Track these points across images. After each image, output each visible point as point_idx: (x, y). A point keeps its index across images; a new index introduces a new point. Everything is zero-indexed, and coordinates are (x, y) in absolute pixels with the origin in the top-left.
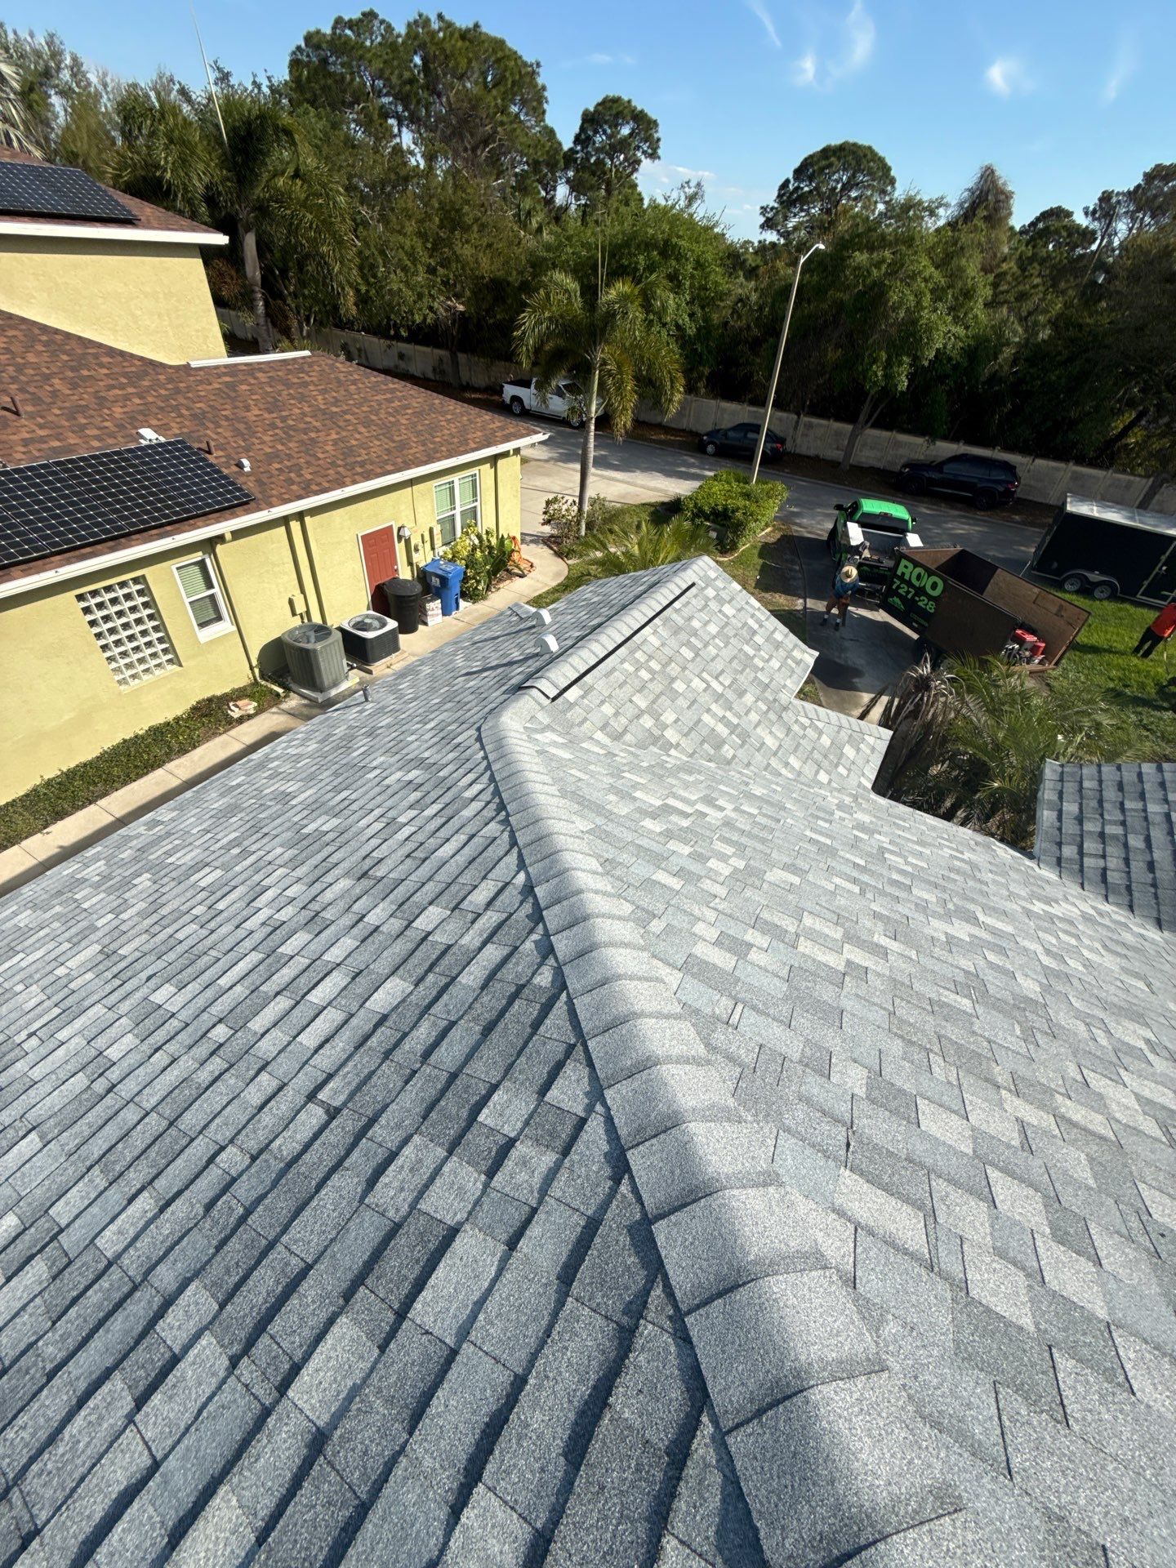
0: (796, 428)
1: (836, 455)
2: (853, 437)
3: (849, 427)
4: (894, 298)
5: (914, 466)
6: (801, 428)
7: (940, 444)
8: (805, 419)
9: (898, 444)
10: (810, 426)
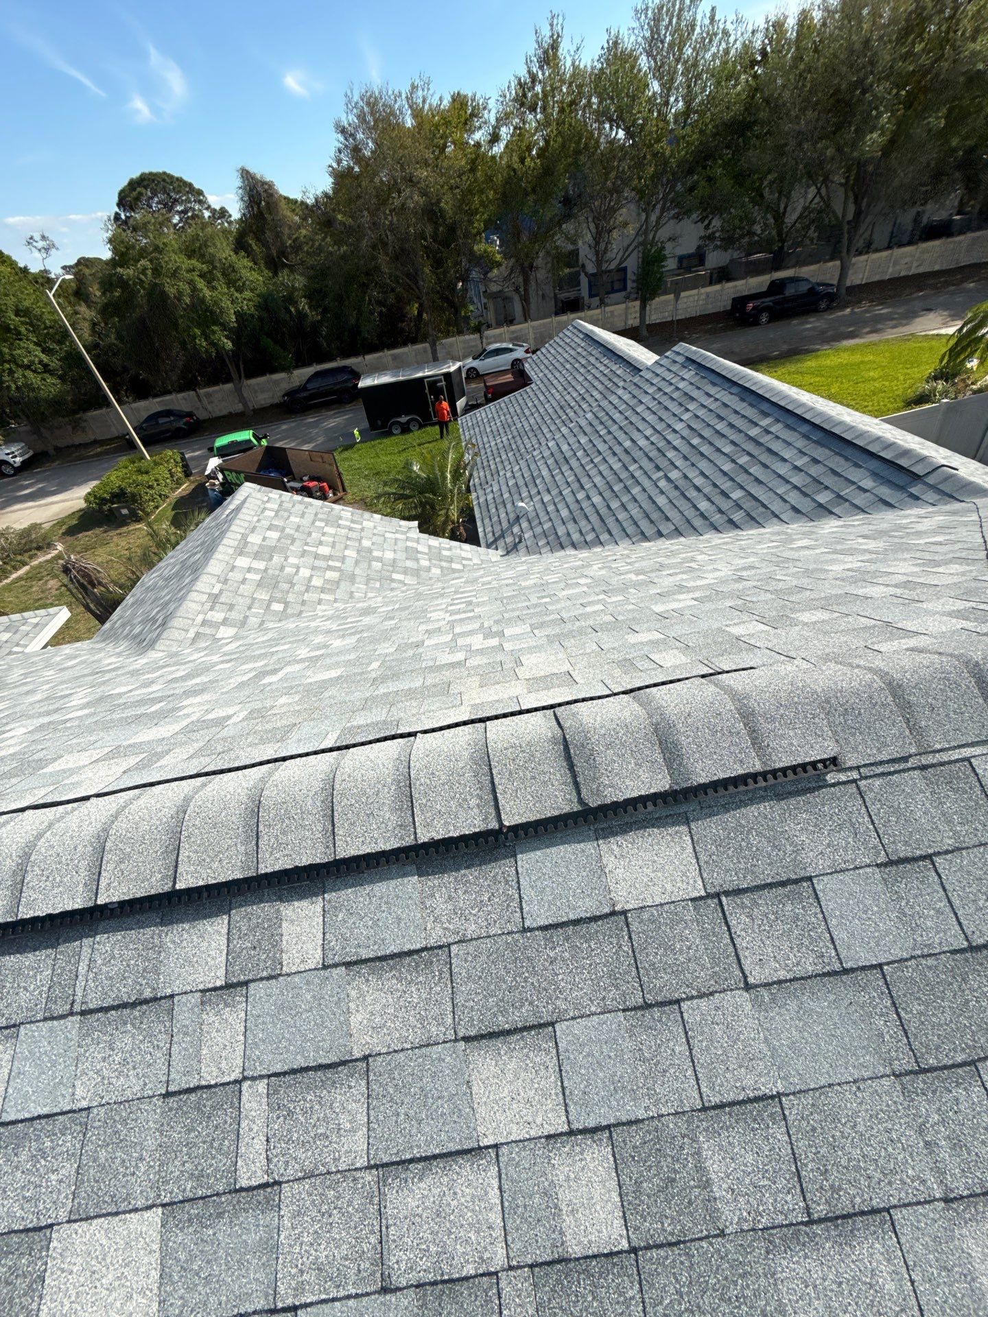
0: (200, 400)
1: (239, 407)
2: (239, 391)
3: (229, 386)
4: (171, 291)
5: (290, 393)
6: (205, 400)
7: (297, 372)
8: (202, 391)
9: (277, 382)
10: (208, 395)
